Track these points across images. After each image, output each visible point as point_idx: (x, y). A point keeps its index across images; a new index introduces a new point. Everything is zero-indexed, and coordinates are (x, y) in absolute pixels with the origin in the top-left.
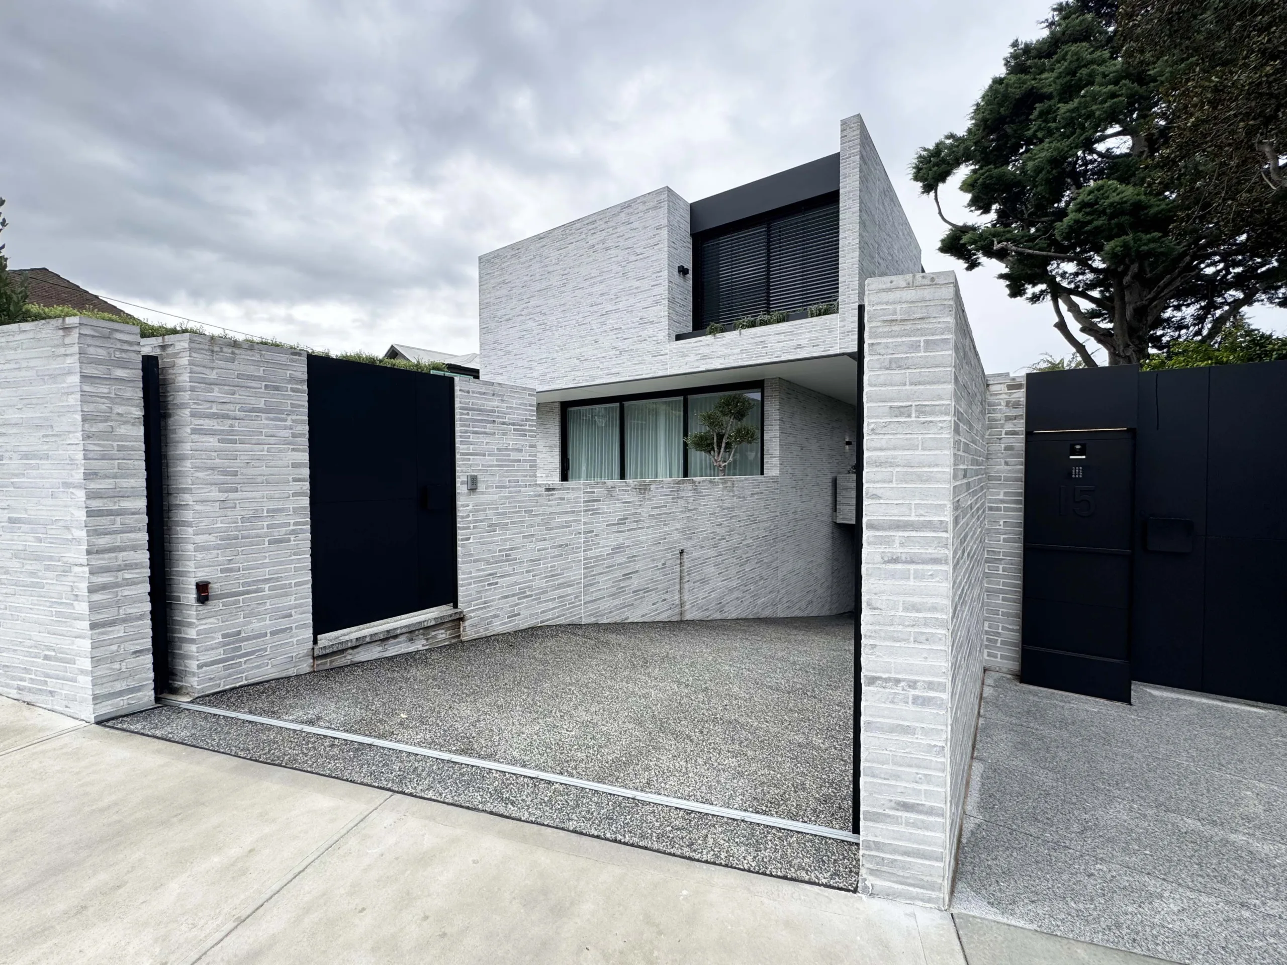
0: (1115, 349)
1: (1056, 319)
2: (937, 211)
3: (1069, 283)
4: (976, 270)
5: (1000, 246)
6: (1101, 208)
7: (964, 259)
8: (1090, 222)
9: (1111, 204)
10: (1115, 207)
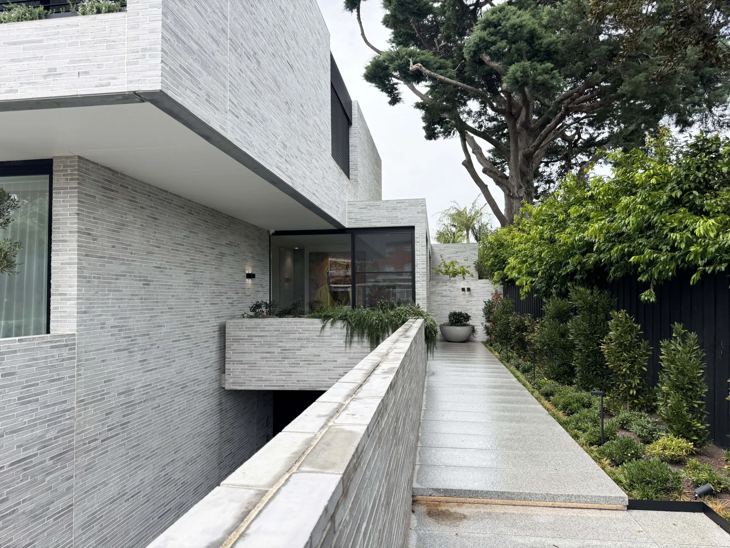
0: (510, 191)
1: (464, 158)
2: (360, 32)
3: (474, 122)
4: (398, 105)
5: (415, 66)
6: (503, 30)
7: (387, 92)
8: (494, 43)
9: (513, 26)
10: (516, 29)
